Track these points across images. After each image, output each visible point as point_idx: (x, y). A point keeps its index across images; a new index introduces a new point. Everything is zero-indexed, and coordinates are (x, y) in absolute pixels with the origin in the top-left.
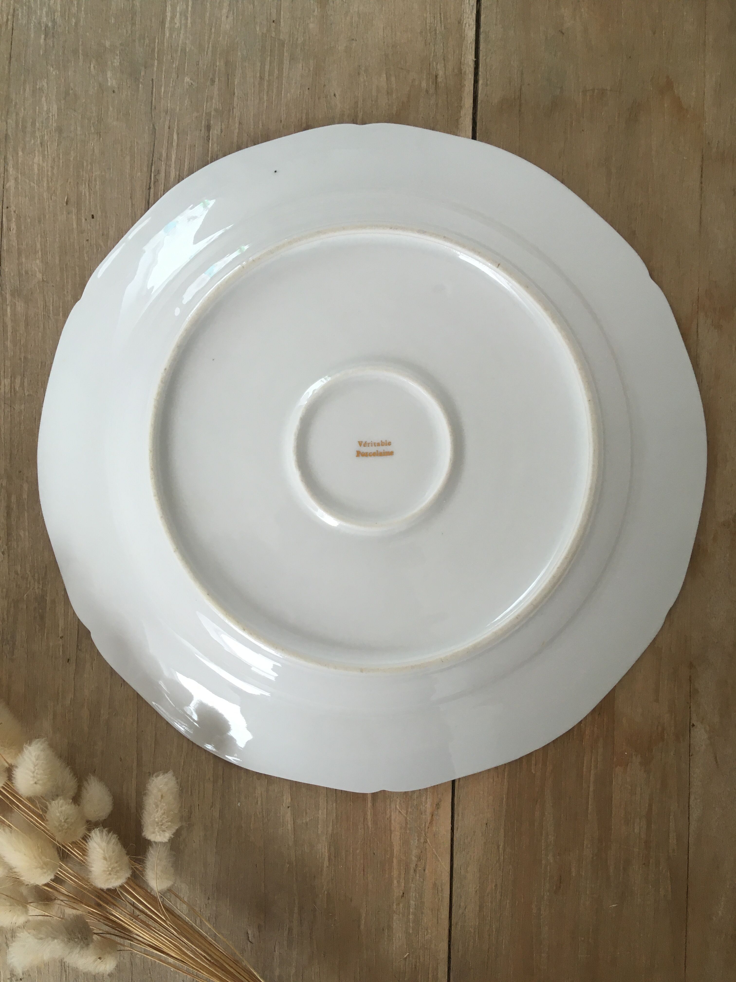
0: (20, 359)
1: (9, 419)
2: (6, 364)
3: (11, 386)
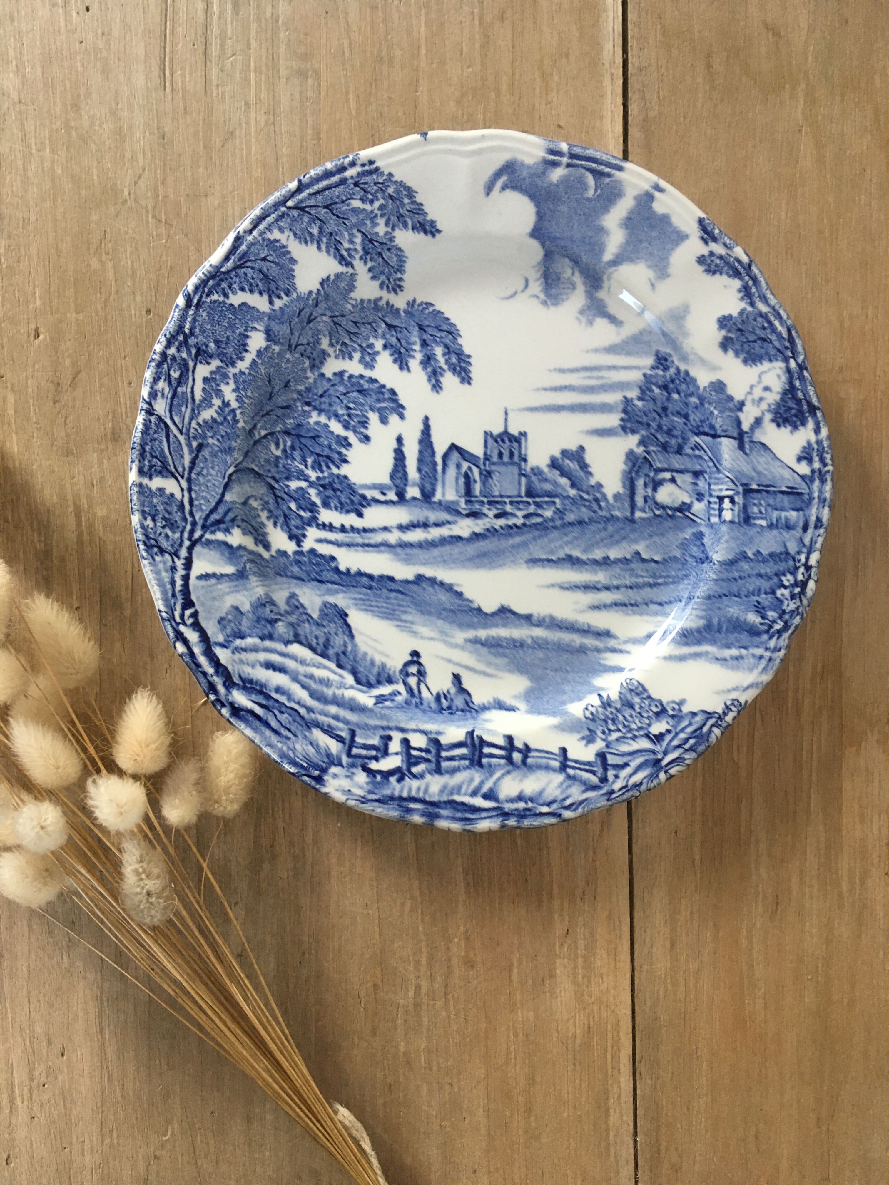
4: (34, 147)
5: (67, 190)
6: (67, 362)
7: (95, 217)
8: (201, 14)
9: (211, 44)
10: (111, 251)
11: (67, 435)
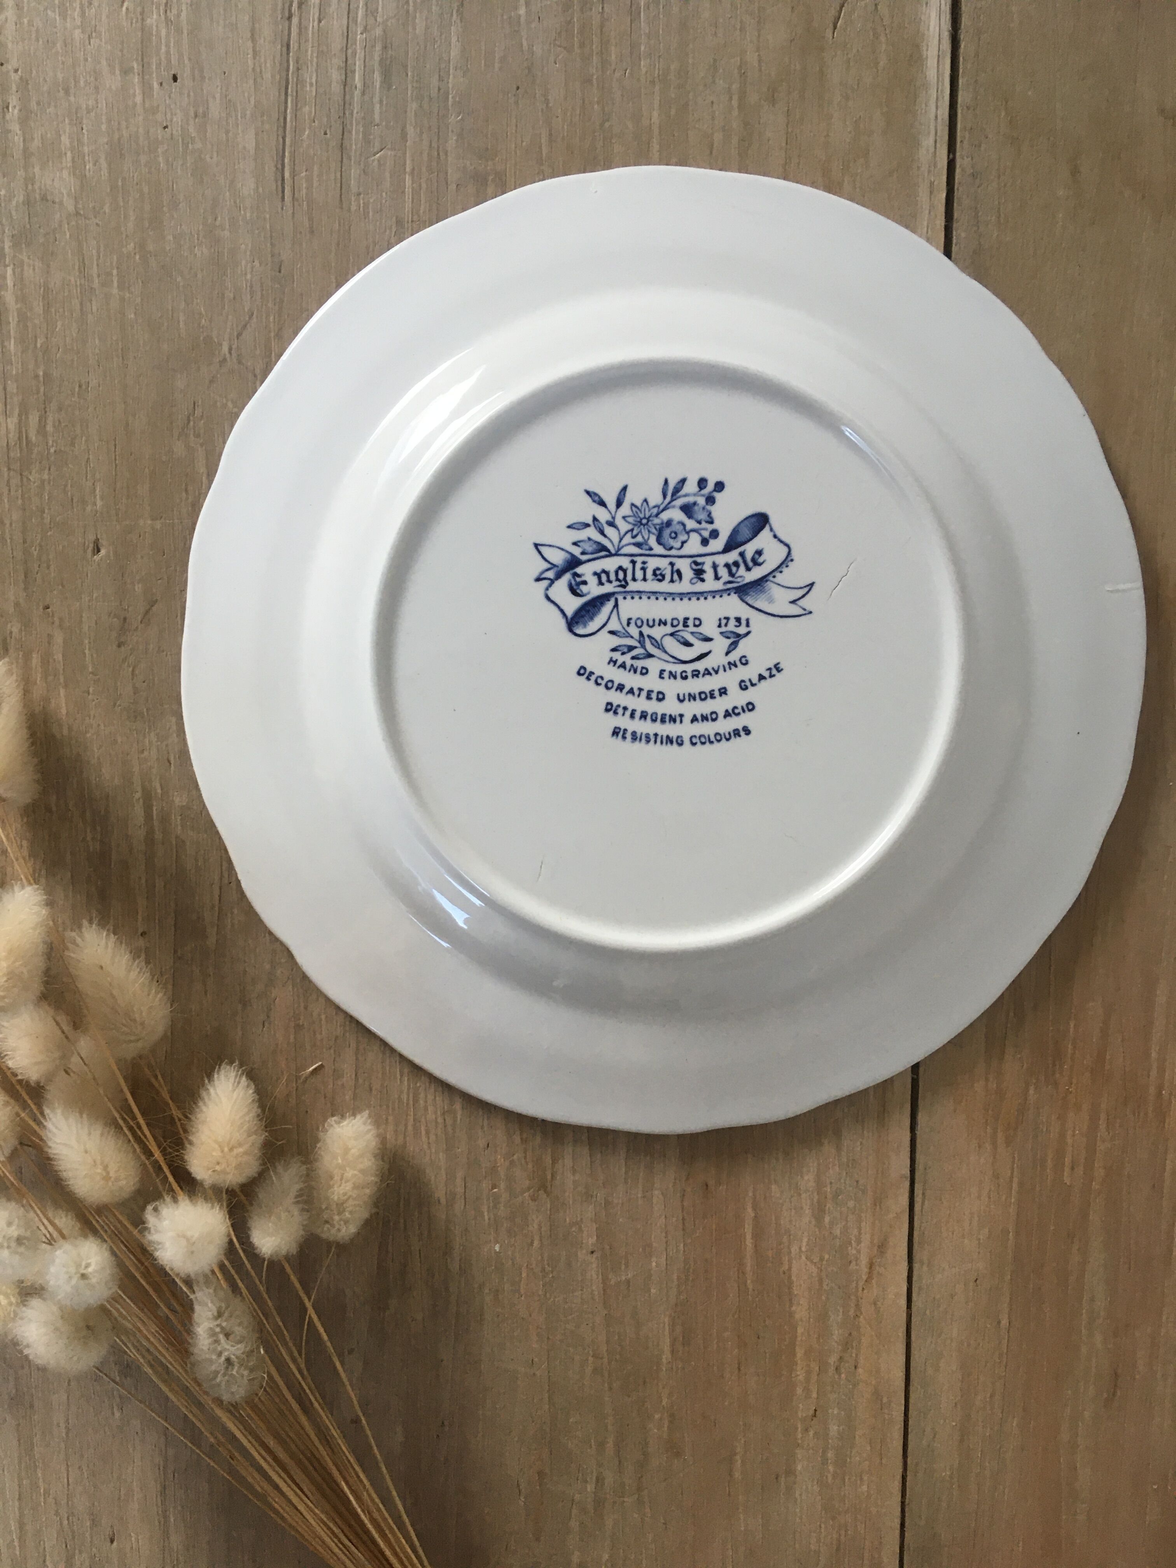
0: (37, 376)
1: (20, 502)
2: (8, 389)
3: (20, 432)
4: (96, 281)
5: (141, 342)
6: (138, 588)
7: (180, 383)
8: (336, 88)
9: (350, 132)
10: (202, 431)
11: (136, 691)
